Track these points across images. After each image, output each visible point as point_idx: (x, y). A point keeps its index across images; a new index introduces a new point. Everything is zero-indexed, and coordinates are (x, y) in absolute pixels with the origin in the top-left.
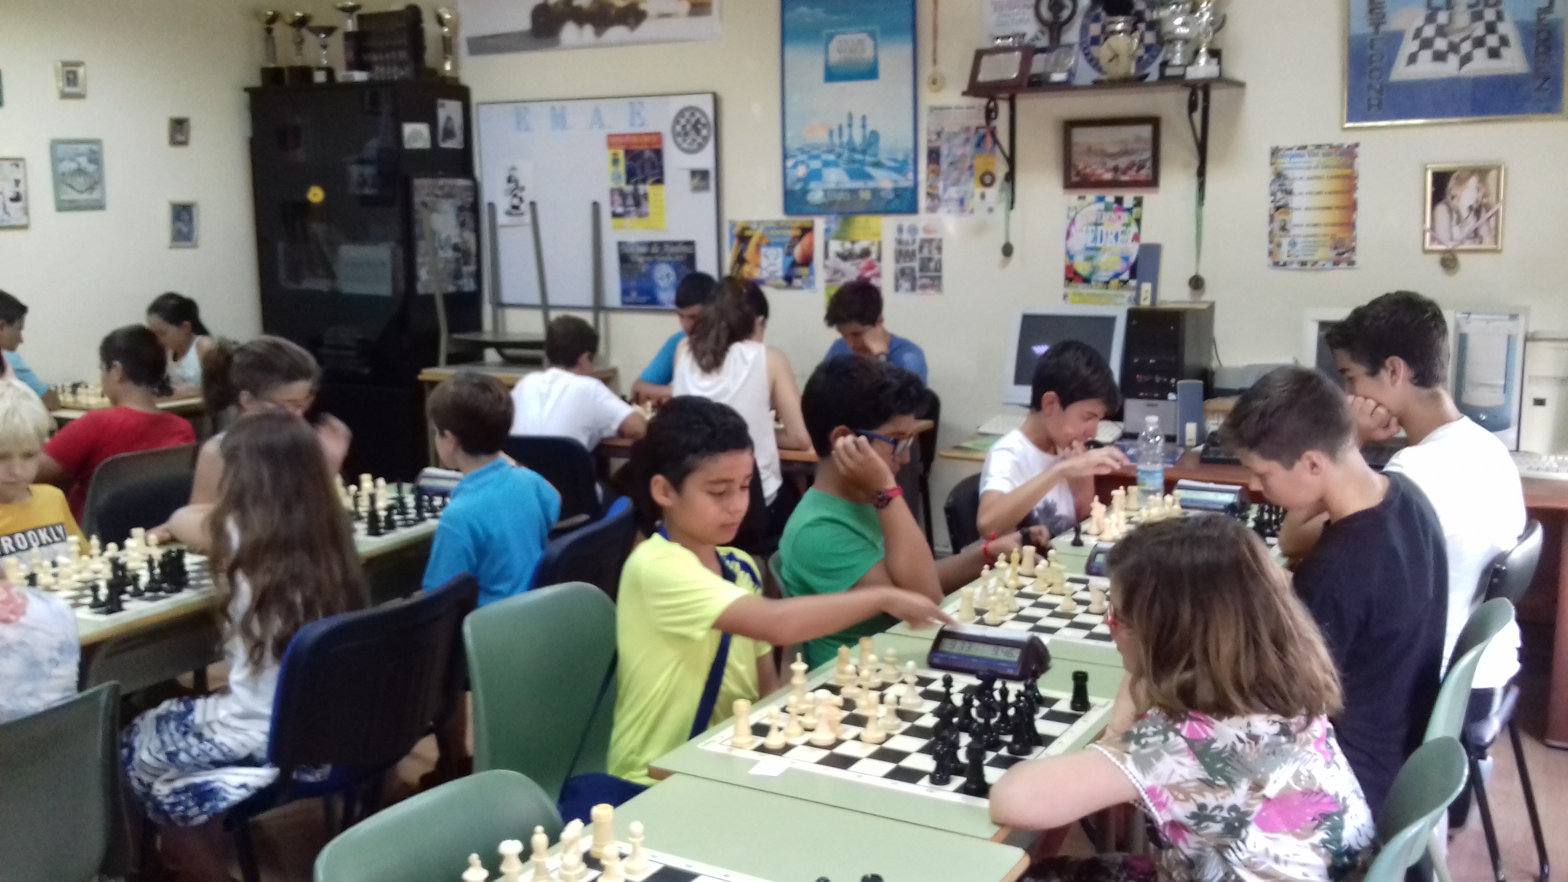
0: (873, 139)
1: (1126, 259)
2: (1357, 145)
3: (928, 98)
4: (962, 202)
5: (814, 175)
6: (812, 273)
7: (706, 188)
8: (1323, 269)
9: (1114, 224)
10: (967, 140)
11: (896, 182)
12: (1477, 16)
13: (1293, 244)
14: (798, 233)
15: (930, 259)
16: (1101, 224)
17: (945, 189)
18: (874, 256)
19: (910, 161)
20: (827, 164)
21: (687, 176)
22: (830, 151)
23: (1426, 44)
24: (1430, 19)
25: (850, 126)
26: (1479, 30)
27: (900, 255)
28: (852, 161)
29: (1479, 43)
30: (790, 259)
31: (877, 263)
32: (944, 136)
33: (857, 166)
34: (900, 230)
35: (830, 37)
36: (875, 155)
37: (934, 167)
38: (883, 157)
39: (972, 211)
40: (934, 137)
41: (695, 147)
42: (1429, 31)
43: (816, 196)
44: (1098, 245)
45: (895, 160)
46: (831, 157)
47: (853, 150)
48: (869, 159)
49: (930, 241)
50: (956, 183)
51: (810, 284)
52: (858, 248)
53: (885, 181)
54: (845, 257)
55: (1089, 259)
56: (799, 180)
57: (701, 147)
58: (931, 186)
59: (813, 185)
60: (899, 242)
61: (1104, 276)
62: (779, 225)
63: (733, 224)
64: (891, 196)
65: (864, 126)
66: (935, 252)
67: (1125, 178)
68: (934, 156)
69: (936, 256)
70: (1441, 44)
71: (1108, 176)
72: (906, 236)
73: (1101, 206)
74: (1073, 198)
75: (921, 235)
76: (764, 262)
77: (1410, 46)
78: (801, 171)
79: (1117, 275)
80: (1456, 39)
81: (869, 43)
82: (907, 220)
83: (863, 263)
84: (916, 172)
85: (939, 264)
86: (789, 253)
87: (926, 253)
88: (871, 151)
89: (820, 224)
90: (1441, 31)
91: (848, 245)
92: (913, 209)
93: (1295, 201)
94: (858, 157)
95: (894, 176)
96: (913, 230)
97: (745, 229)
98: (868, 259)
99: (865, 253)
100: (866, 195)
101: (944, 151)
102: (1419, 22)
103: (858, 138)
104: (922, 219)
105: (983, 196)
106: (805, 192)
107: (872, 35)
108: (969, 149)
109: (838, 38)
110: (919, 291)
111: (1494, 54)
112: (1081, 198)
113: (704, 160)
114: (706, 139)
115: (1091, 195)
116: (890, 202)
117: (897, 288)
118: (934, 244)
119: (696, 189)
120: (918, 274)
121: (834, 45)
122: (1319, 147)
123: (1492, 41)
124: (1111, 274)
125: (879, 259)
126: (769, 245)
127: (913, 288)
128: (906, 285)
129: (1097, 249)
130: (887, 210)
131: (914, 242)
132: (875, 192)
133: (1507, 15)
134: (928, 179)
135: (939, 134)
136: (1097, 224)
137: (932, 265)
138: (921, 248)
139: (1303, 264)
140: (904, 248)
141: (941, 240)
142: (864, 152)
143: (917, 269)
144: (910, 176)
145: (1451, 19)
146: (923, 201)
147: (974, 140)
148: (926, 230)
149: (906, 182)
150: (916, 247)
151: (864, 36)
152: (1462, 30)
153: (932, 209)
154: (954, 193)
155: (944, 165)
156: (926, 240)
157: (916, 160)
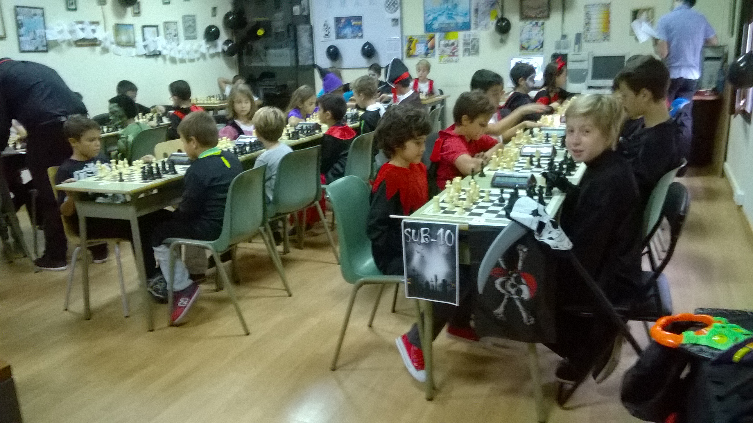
0: (455, 6)
1: (539, 42)
2: (610, 4)
4: (485, 26)
5: (435, 19)
6: (434, 52)
7: (397, 24)
8: (600, 42)
9: (536, 30)
10: (488, 6)
11: (463, 20)
13: (591, 35)
14: (429, 39)
15: (475, 45)
16: (531, 31)
17: (480, 22)
18: (455, 45)
19: (468, 13)
20: (440, 15)
21: (390, 21)
22: (441, 11)
25: (447, 2)
27: (466, 44)
28: (448, 14)
30: (427, 48)
31: (457, 48)
32: (480, 4)
33: (450, 16)
34: (465, 36)
36: (456, 11)
37: (476, 15)
38: (459, 12)
39: (489, 29)
40: (476, 5)
41: (393, 11)
43: (436, 26)
44: (530, 38)
45: (463, 13)
46: (440, 13)
47: (449, 10)
48: (454, 13)
50: (483, 19)
51: (434, 55)
52: (450, 42)
53: (460, 20)
54: (445, 46)
55: (528, 42)
56: (429, 21)
57: (395, 11)
58: (475, 21)
59: (434, 22)
60: (465, 40)
61: (532, 47)
62: (422, 36)
63: (407, 37)
64: (461, 25)
65: (452, 2)
66: (476, 43)
67: (539, 16)
68: (477, 11)
69: (477, 44)
71: (534, 16)
72: (467, 38)
73: (531, 25)
74: (522, 23)
75: (472, 37)
76: (417, 50)
78: (431, 18)
79: (536, 47)
82: (467, 33)
83: (452, 47)
84: (470, 17)
86: (426, 46)
87: (473, 43)
89: (437, 35)
91: (447, 42)
92: (469, 29)
93: (593, 21)
94: (450, 12)
95: (462, 18)
96: (469, 36)
97: (410, 38)
98: (453, 46)
99: (453, 44)
100: (453, 25)
101: (480, 9)
104: (472, 31)
105: (492, 24)
106: (432, 24)
108: (488, 8)
110: (471, 56)
112: (525, 23)
113: (397, 15)
114: (397, 9)
115: (528, 22)
116: (461, 27)
117: (464, 55)
118: (476, 40)
119: (394, 25)
120: (471, 50)
122: (599, 4)
124: (535, 47)
125: (457, 46)
126: (419, 43)
127: (469, 55)
128: (467, 54)
129: (530, 39)
130: (460, 30)
131: (469, 40)
132: (457, 23)
134: (474, 19)
135: (478, 4)
136: (530, 31)
137: (476, 47)
138: (472, 41)
139: (594, 41)
140: (466, 42)
141: (478, 39)
142: (452, 11)
143: (471, 48)
144: (468, 18)
146: (473, 26)
147: (491, 5)
148: (474, 35)
149: (467, 20)
153: (476, 28)
154: (483, 23)
155: (480, 13)
156: (474, 39)
157: (470, 13)
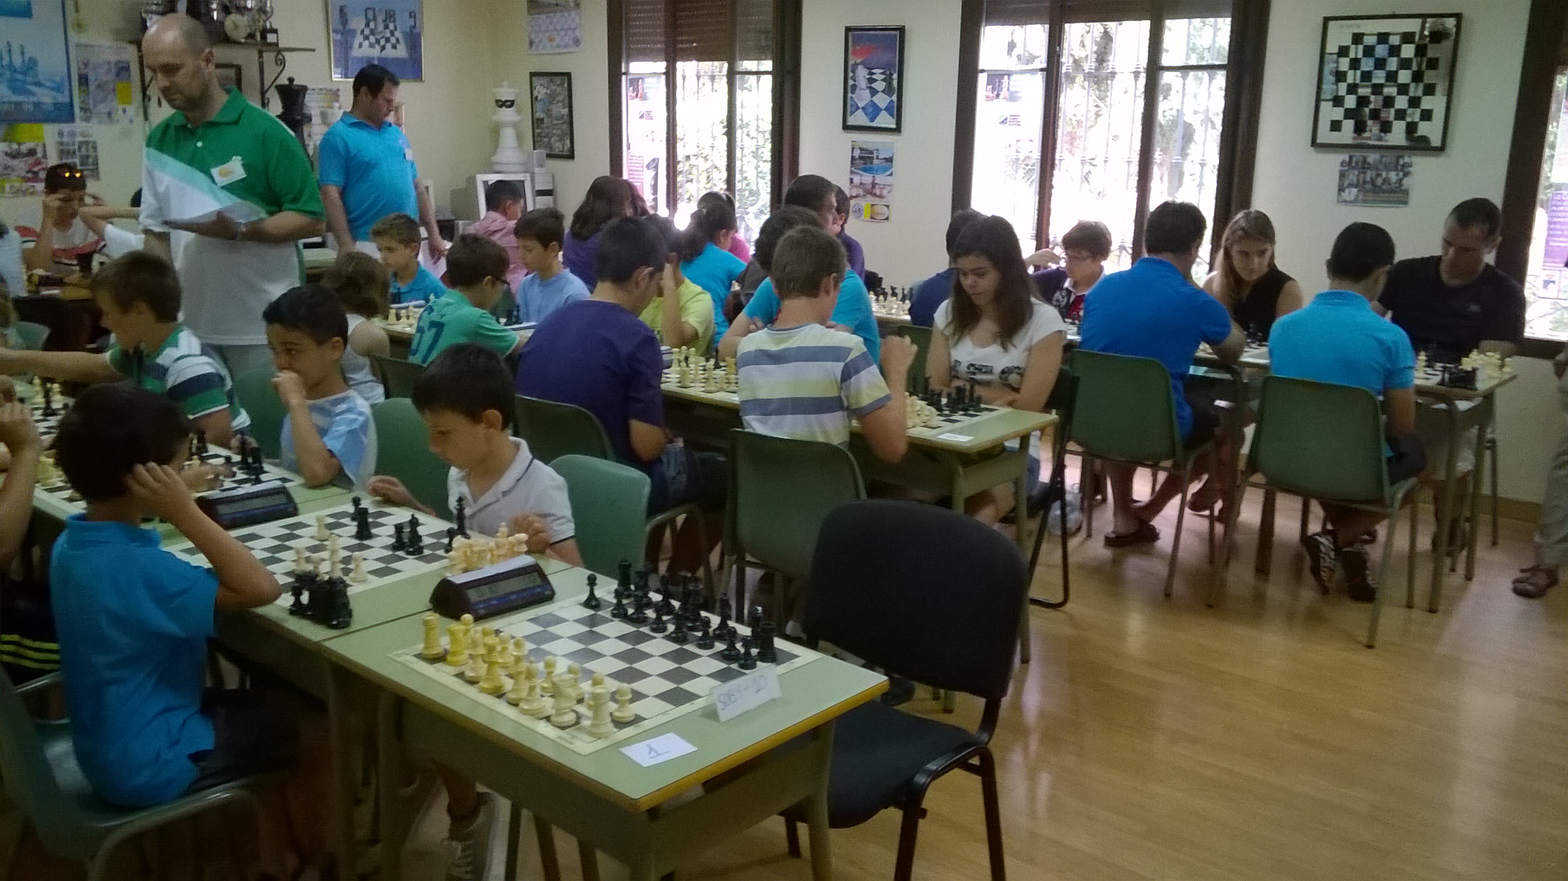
0: (31, 65)
2: (338, 90)
3: (74, 38)
4: (109, 114)
10: (109, 70)
11: (55, 98)
12: (387, 27)
15: (88, 157)
17: (95, 106)
18: (39, 155)
19: (66, 84)
23: (366, 38)
24: (367, 25)
25: (10, 51)
26: (388, 35)
27: (62, 153)
28: (13, 79)
29: (388, 40)
32: (91, 66)
33: (18, 83)
34: (61, 134)
36: (36, 76)
37: (83, 88)
38: (42, 78)
39: (118, 121)
40: (82, 67)
42: (367, 32)
45: (53, 81)
47: (15, 71)
48: (29, 79)
49: (87, 143)
50: (104, 100)
52: (24, 149)
53: (46, 97)
54: (14, 155)
58: (83, 102)
60: (61, 143)
64: (51, 108)
65: (23, 53)
66: (91, 151)
68: (84, 80)
70: (372, 39)
72: (65, 139)
75: (79, 139)
77: (359, 38)
80: (379, 37)
82: (66, 127)
83: (30, 160)
84: (71, 90)
85: (96, 158)
87: (84, 151)
88: (31, 73)
90: (372, 32)
91: (15, 146)
92: (71, 119)
94: (20, 77)
95: (54, 93)
96: (72, 134)
98: (35, 157)
99: (32, 152)
100: (31, 108)
101: (91, 77)
102: (363, 26)
103: (17, 61)
104: (79, 125)
105: (124, 111)
108: (111, 76)
111: (394, 47)
116: (50, 112)
118: (90, 145)
122: (321, 89)
123: (393, 40)
125: (45, 157)
130: (48, 120)
131: (74, 145)
132: (37, 105)
133: (398, 28)
134: (80, 97)
135: (86, 65)
137: (90, 160)
138: (80, 149)
140: (66, 148)
141: (95, 142)
142: (24, 73)
144: (67, 93)
145: (376, 25)
146: (78, 113)
147: (114, 71)
148: (83, 135)
149: (63, 99)
150: (76, 147)
152: (380, 33)
153: (87, 119)
154: (103, 108)
155: (92, 88)
156: (81, 143)
157: (70, 82)
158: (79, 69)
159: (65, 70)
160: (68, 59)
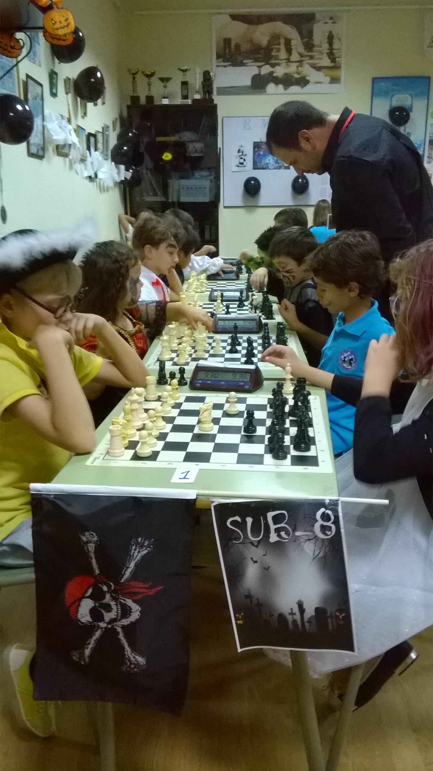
3: (431, 121)
35: (393, 96)
40: (432, 135)
81: (409, 98)
107: (411, 96)
109: (395, 96)
121: (394, 99)
151: (408, 96)
153: (430, 162)
157: (425, 144)
158: (430, 137)
159: (424, 138)
160: (426, 131)
